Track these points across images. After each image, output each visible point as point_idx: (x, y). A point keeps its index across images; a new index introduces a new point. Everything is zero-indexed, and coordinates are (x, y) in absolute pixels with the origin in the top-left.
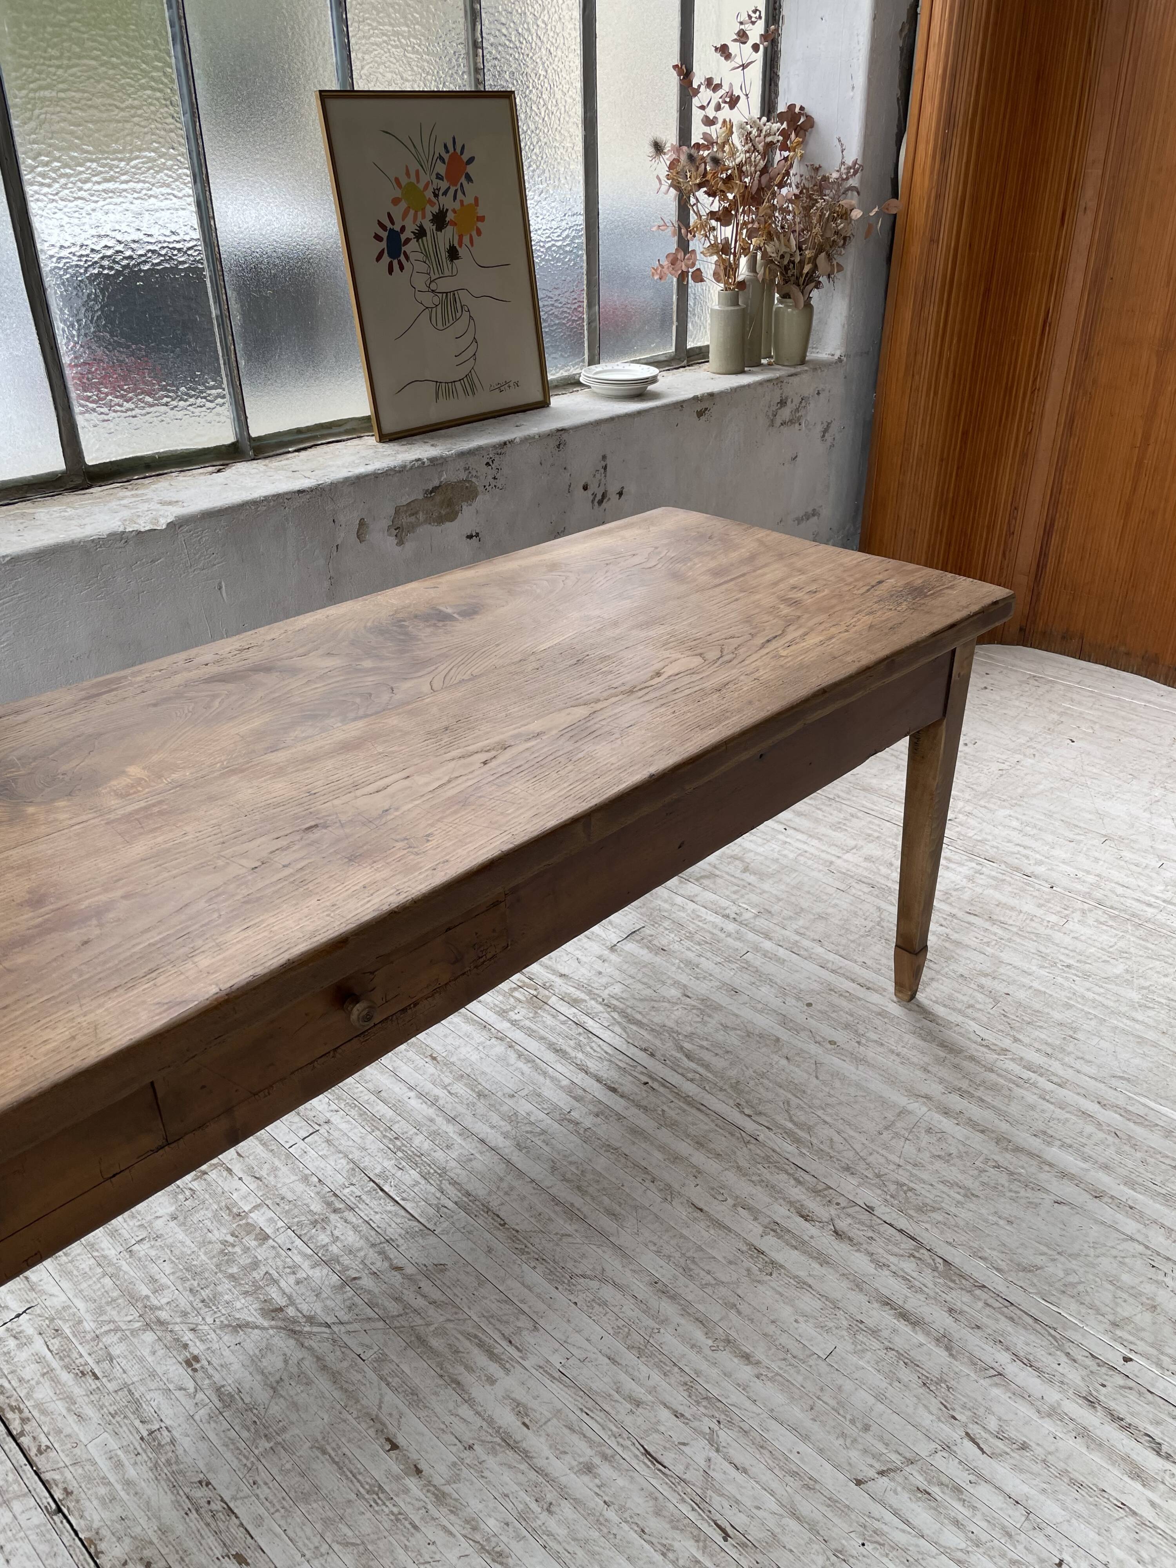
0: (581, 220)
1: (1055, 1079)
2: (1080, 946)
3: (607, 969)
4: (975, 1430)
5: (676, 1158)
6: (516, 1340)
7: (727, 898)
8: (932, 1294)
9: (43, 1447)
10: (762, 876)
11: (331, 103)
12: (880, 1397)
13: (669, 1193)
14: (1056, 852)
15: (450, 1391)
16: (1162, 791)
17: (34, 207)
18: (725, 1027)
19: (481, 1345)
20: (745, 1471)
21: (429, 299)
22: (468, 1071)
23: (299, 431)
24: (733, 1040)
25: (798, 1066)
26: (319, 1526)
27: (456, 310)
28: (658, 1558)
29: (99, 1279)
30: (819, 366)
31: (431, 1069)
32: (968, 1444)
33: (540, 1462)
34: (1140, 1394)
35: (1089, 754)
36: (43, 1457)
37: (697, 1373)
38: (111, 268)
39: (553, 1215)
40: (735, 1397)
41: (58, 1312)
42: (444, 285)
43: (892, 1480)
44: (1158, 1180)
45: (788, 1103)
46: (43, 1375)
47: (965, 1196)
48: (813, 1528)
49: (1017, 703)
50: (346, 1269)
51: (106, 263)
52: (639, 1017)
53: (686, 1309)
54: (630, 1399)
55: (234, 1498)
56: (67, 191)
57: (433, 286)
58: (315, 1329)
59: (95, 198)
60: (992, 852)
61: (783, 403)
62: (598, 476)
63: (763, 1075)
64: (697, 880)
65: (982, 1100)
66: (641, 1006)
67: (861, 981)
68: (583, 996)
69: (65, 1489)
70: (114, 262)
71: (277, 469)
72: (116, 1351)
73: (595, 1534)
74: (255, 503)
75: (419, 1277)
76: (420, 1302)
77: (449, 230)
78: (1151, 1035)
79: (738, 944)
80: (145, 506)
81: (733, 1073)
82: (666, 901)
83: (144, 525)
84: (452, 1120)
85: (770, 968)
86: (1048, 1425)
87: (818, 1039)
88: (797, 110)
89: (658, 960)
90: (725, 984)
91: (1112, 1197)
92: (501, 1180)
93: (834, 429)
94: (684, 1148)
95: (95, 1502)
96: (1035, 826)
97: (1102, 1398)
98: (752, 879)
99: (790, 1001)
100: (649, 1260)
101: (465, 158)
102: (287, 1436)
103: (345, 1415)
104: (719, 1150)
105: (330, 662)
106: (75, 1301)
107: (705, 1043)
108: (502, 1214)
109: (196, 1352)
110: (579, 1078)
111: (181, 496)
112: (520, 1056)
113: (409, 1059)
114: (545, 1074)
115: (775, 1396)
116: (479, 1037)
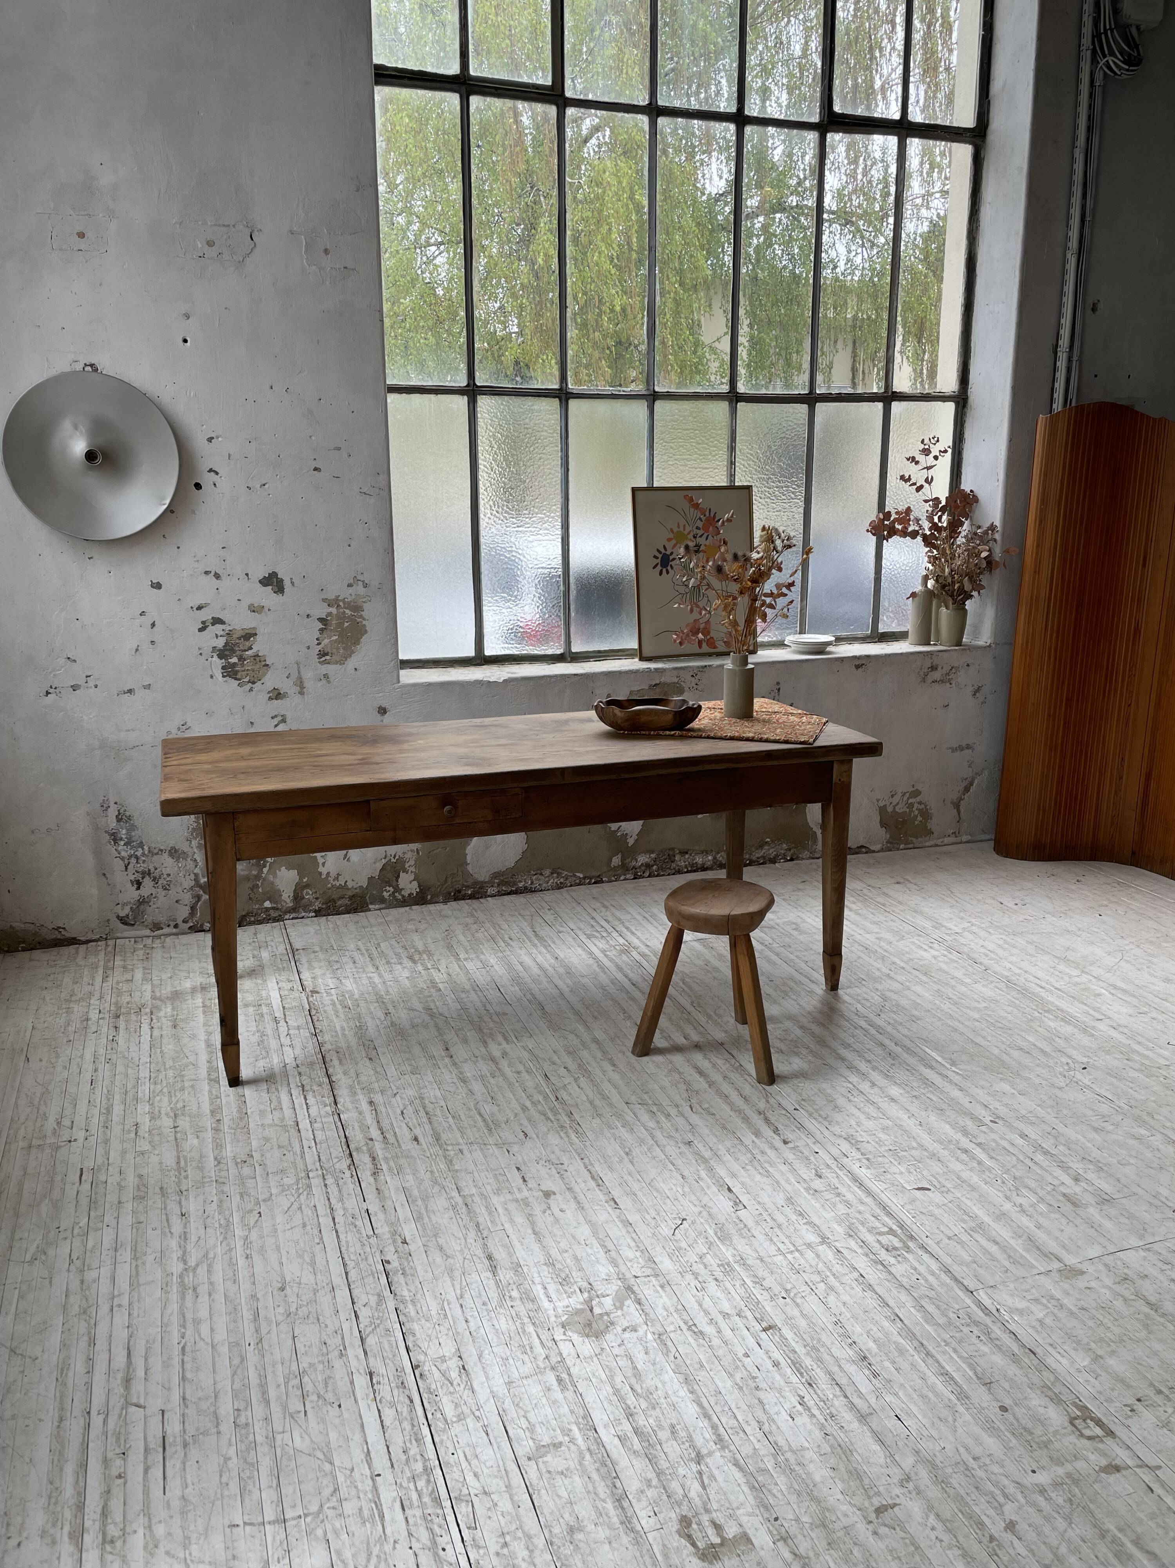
1: (881, 1031)
2: (970, 993)
4: (696, 1105)
6: (519, 1038)
9: (320, 1020)
11: (638, 493)
12: (663, 1088)
14: (1011, 957)
15: (481, 1043)
16: (1134, 947)
19: (503, 1035)
20: (582, 1089)
23: (599, 652)
26: (405, 1060)
27: (700, 595)
28: (525, 1097)
30: (971, 649)
31: (553, 961)
33: (501, 1066)
35: (1105, 923)
39: (568, 1012)
40: (598, 1073)
44: (893, 1071)
48: (595, 1107)
49: (1086, 892)
50: (466, 1006)
54: (552, 1061)
55: (379, 1046)
58: (440, 1017)
69: (320, 1031)
71: (575, 667)
72: (362, 1004)
73: (506, 1087)
75: (494, 1014)
76: (488, 1020)
77: (700, 554)
78: (964, 1030)
80: (499, 673)
83: (492, 680)
86: (731, 1113)
91: (858, 1070)
93: (985, 691)
97: (768, 1114)
101: (716, 518)
102: (409, 1037)
103: (436, 1038)
108: (545, 1006)
109: (391, 1012)
111: (519, 671)
112: (599, 965)
113: (544, 955)
115: (616, 1077)
116: (585, 956)
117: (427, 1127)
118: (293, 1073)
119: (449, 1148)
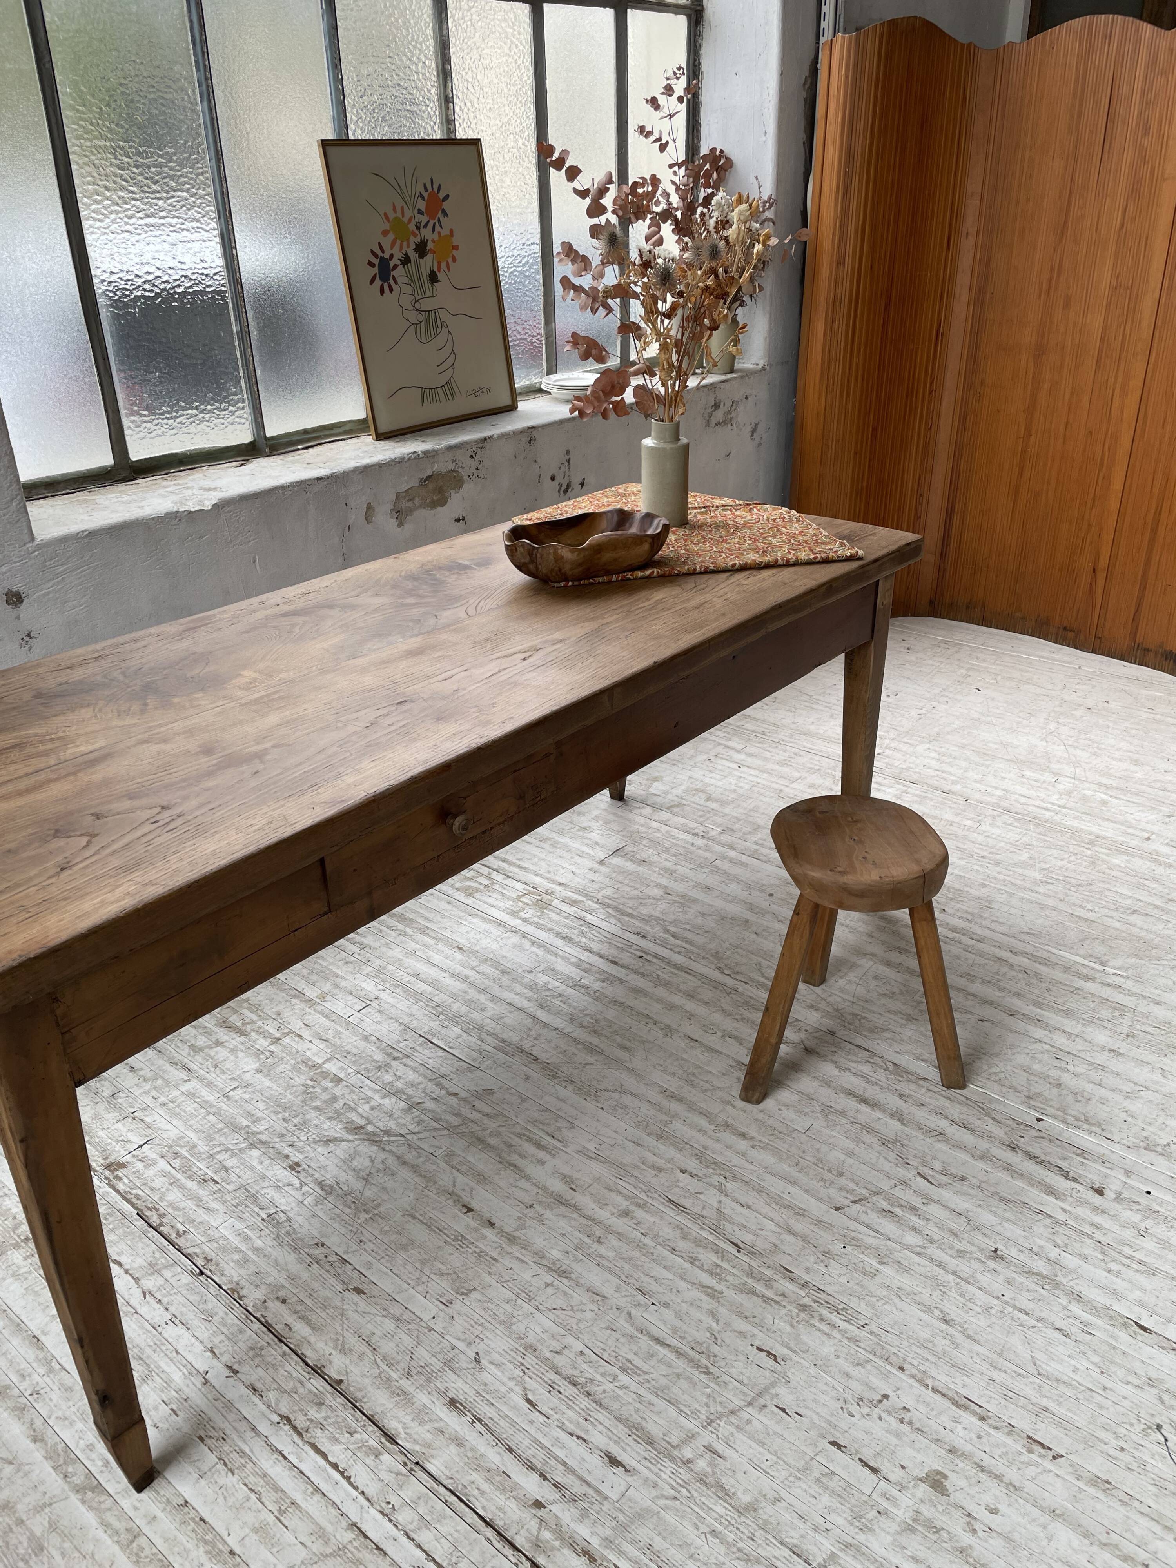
0: (537, 248)
1: (975, 937)
2: (991, 842)
3: (597, 877)
4: (925, 1170)
5: (672, 1007)
6: (557, 1135)
7: (695, 821)
8: (885, 1085)
9: (181, 1232)
10: (723, 803)
11: (330, 150)
12: (850, 1154)
13: (669, 1031)
14: (970, 774)
15: (509, 1171)
16: (1056, 725)
17: (89, 238)
18: (703, 915)
19: (529, 1140)
20: (749, 1207)
21: (413, 317)
22: (491, 956)
23: (305, 432)
24: (710, 923)
25: (766, 939)
26: (417, 1265)
27: (437, 326)
28: (688, 1265)
29: (204, 1117)
30: (747, 374)
31: (458, 956)
32: (919, 1179)
33: (588, 1212)
34: (1051, 1141)
35: (993, 699)
36: (182, 1239)
37: (704, 1147)
38: (152, 291)
39: (576, 1052)
40: (736, 1160)
41: (173, 1141)
42: (427, 304)
43: (864, 1205)
44: (1060, 1001)
45: (760, 964)
46: (171, 1184)
47: (908, 1020)
48: (805, 1239)
49: (931, 662)
50: (411, 1097)
51: (147, 286)
52: (630, 911)
53: (691, 1107)
54: (653, 1167)
55: (346, 1252)
56: (116, 226)
57: (417, 306)
58: (392, 1139)
59: (138, 231)
60: (915, 777)
61: (716, 406)
62: (563, 468)
63: (737, 946)
64: (668, 808)
66: (630, 903)
68: (581, 898)
69: (205, 1258)
70: (154, 285)
71: (293, 462)
72: (229, 1163)
73: (638, 1254)
74: (283, 488)
75: (473, 1099)
76: (475, 1115)
77: (429, 257)
78: (1050, 902)
79: (707, 855)
80: (190, 492)
81: (712, 946)
82: (643, 826)
83: (193, 506)
84: (484, 991)
85: (737, 870)
86: (981, 1165)
87: (780, 918)
88: (718, 153)
89: (640, 869)
90: (699, 884)
91: (1024, 1015)
92: (530, 1030)
93: (761, 428)
94: (677, 999)
95: (232, 1264)
96: (950, 756)
97: (1021, 1145)
98: (714, 805)
99: (755, 893)
100: (658, 1076)
101: (441, 195)
102: (382, 1209)
103: (426, 1192)
104: (706, 999)
105: (378, 601)
106: (187, 1132)
107: (687, 927)
108: (534, 1053)
109: (296, 1160)
110: (586, 956)
111: (218, 483)
112: (533, 943)
113: (439, 951)
114: (556, 955)
115: (769, 1159)
116: (496, 931)
117: (601, 1416)
118: (236, 1392)
119: (687, 1453)
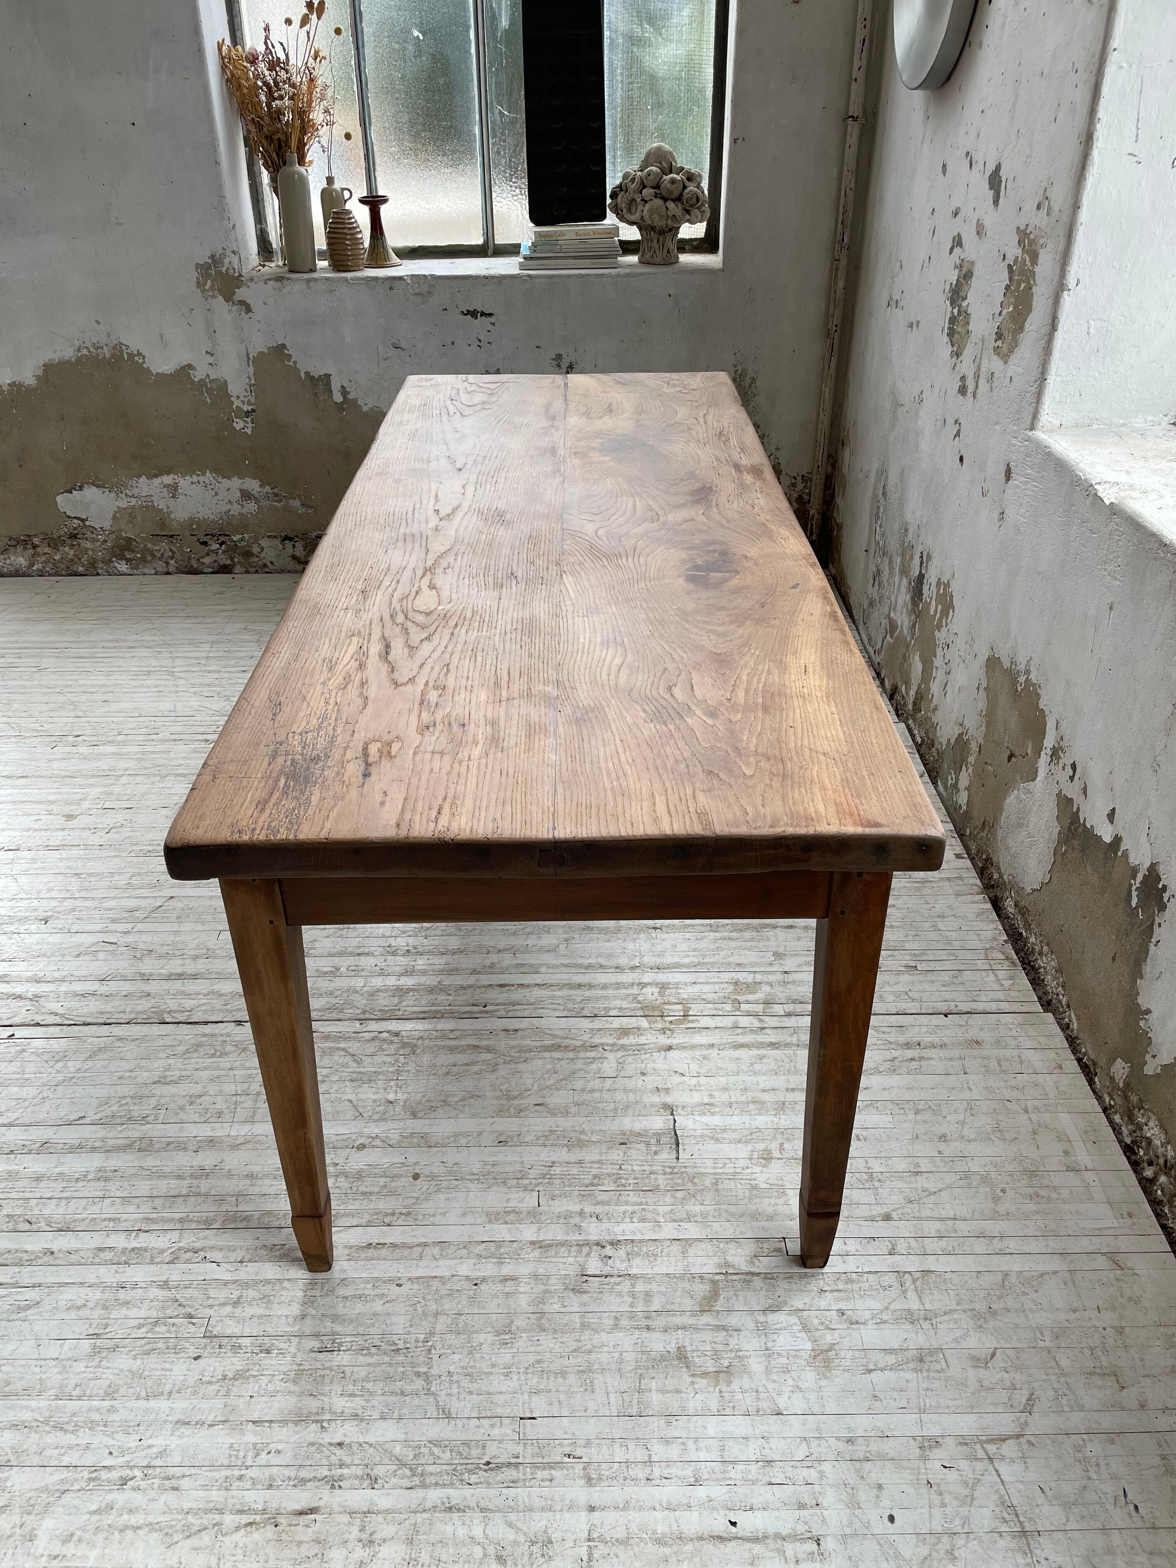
12: (176, 933)
22: (620, 936)
25: (375, 1101)
32: (114, 941)
43: (153, 907)
52: (556, 1055)
65: (179, 1177)
66: (567, 1066)
67: (384, 1252)
68: (626, 1042)
79: (561, 1209)
81: (426, 1060)
85: (495, 1199)
87: (377, 1142)
90: (522, 1145)
94: (408, 983)
99: (438, 1169)
104: (382, 995)
